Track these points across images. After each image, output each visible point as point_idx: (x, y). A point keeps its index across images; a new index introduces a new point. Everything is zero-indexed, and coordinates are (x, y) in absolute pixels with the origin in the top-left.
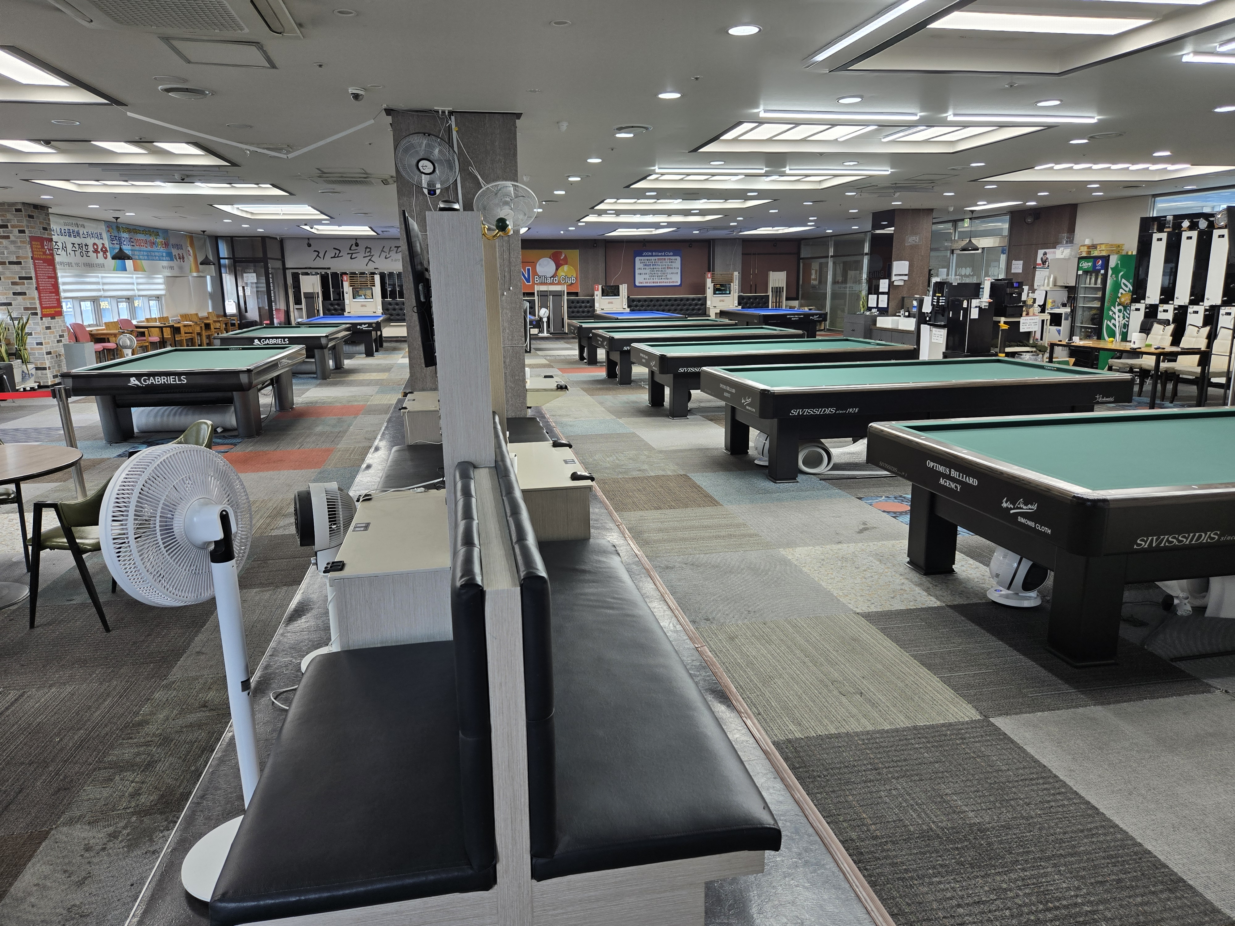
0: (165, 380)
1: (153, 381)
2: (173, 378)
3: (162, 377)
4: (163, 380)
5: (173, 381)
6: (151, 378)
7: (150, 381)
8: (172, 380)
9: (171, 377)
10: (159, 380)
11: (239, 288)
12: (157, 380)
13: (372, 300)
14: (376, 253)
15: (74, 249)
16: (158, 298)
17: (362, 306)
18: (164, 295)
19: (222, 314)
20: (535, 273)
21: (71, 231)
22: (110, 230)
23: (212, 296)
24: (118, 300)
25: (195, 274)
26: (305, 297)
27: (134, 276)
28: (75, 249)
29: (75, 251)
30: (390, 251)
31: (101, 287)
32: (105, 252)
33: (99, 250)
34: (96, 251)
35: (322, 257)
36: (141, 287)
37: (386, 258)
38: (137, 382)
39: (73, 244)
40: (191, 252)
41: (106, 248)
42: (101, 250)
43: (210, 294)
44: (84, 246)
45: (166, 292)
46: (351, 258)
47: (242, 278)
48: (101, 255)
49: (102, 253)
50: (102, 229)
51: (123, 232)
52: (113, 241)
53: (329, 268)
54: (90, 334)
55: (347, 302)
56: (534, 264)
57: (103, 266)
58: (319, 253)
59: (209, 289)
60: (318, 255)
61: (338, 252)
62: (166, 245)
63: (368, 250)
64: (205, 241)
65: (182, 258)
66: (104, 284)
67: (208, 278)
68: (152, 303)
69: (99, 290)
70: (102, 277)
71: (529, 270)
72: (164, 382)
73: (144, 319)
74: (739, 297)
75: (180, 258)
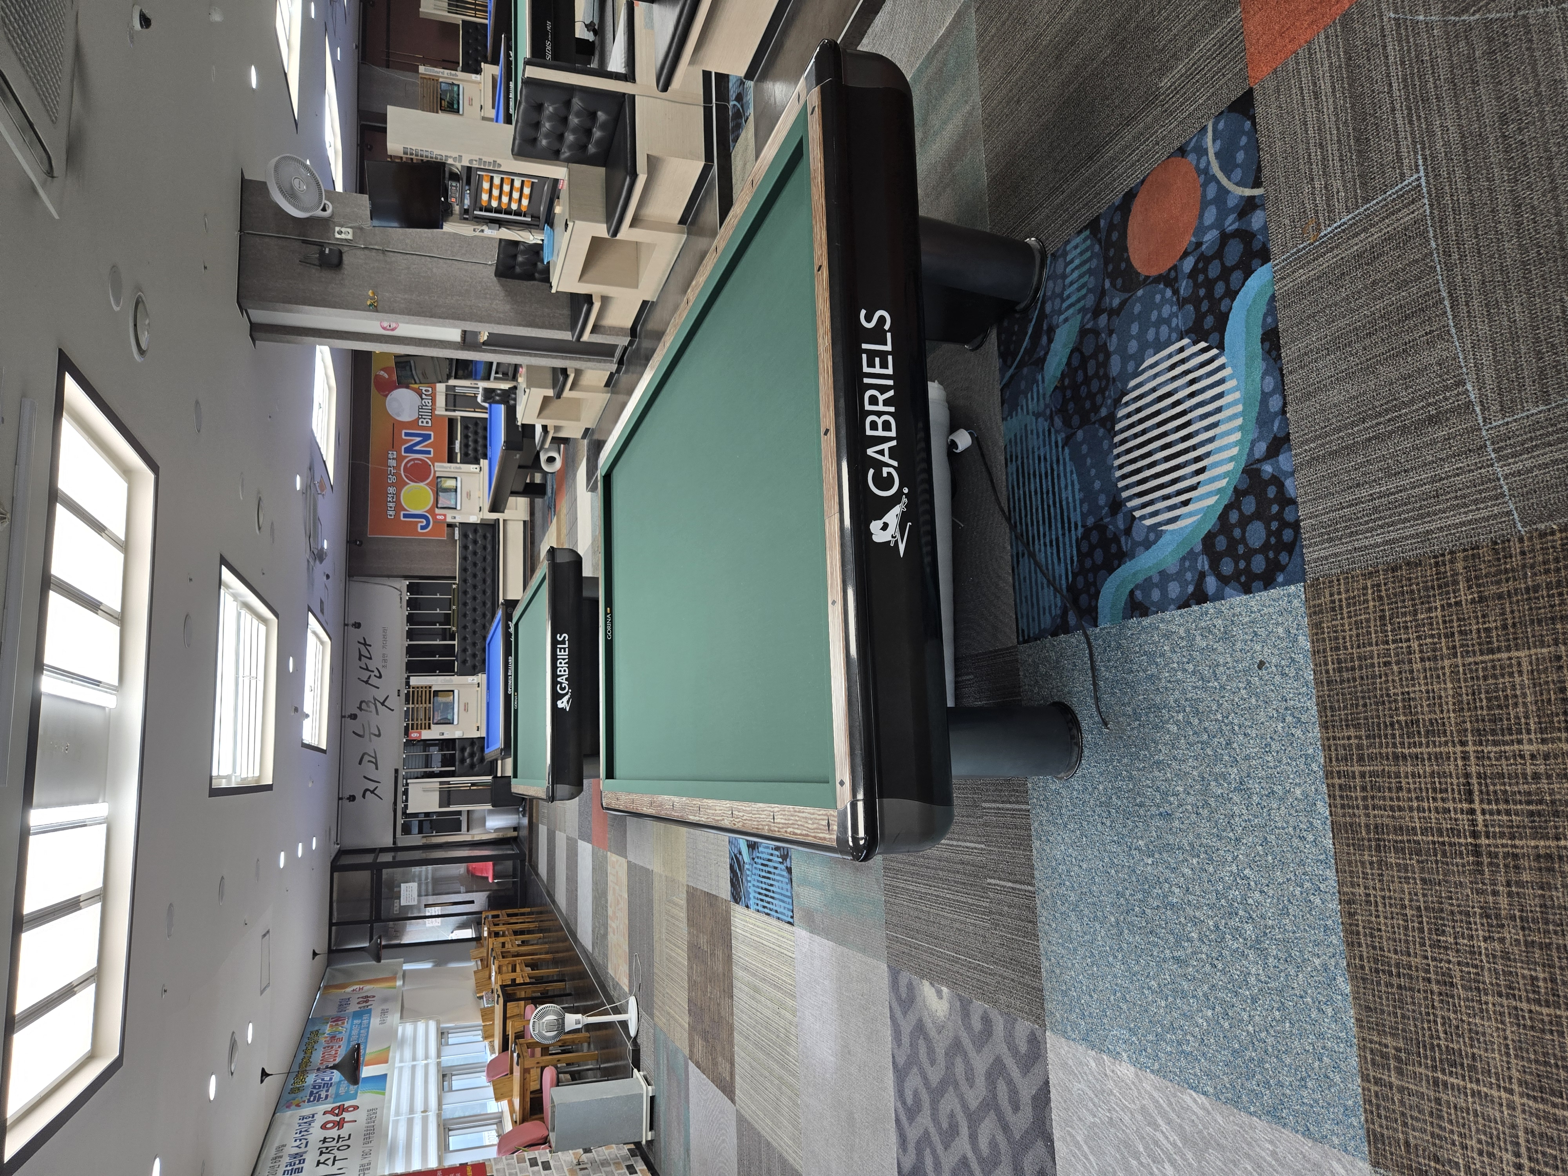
0: (881, 398)
1: (886, 446)
2: (871, 364)
3: (868, 407)
4: (880, 408)
5: (884, 365)
6: (870, 452)
7: (886, 459)
8: (877, 370)
9: (866, 369)
10: (880, 421)
11: (428, 914)
12: (880, 433)
13: (456, 692)
14: (371, 693)
15: (330, 1162)
16: (442, 1034)
17: (466, 709)
18: (438, 1023)
19: (474, 943)
20: (414, 424)
21: (289, 1168)
22: (295, 1102)
23: (440, 962)
24: (446, 1088)
25: (399, 983)
26: (448, 805)
27: (397, 1065)
28: (331, 1160)
29: (334, 1160)
30: (367, 669)
31: (418, 1117)
32: (342, 1109)
33: (337, 1119)
34: (339, 1124)
35: (375, 785)
36: (420, 1052)
37: (380, 677)
38: (892, 517)
39: (319, 1163)
40: (355, 987)
41: (333, 1109)
42: (337, 1115)
43: (438, 964)
44: (326, 1145)
45: (431, 1018)
46: (379, 735)
47: (410, 907)
48: (347, 1116)
49: (345, 1115)
50: (291, 1117)
51: (304, 1081)
52: (320, 1097)
53: (396, 771)
54: (524, 1120)
55: (457, 734)
56: (397, 426)
57: (373, 1113)
58: (367, 790)
59: (428, 965)
60: (372, 792)
61: (367, 758)
62: (337, 1019)
63: (364, 706)
64: (339, 970)
65: (366, 999)
66: (412, 1110)
67: (406, 967)
68: (451, 1041)
69: (425, 1120)
70: (397, 1113)
71: (407, 434)
72: (886, 403)
73: (486, 1043)
74: (463, 71)
75: (367, 1002)
